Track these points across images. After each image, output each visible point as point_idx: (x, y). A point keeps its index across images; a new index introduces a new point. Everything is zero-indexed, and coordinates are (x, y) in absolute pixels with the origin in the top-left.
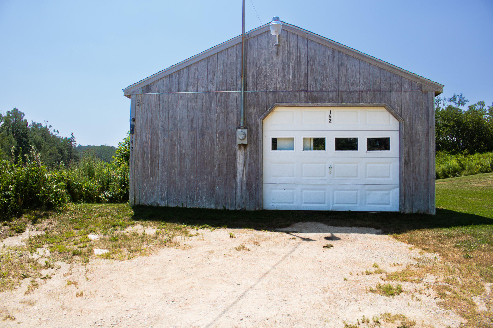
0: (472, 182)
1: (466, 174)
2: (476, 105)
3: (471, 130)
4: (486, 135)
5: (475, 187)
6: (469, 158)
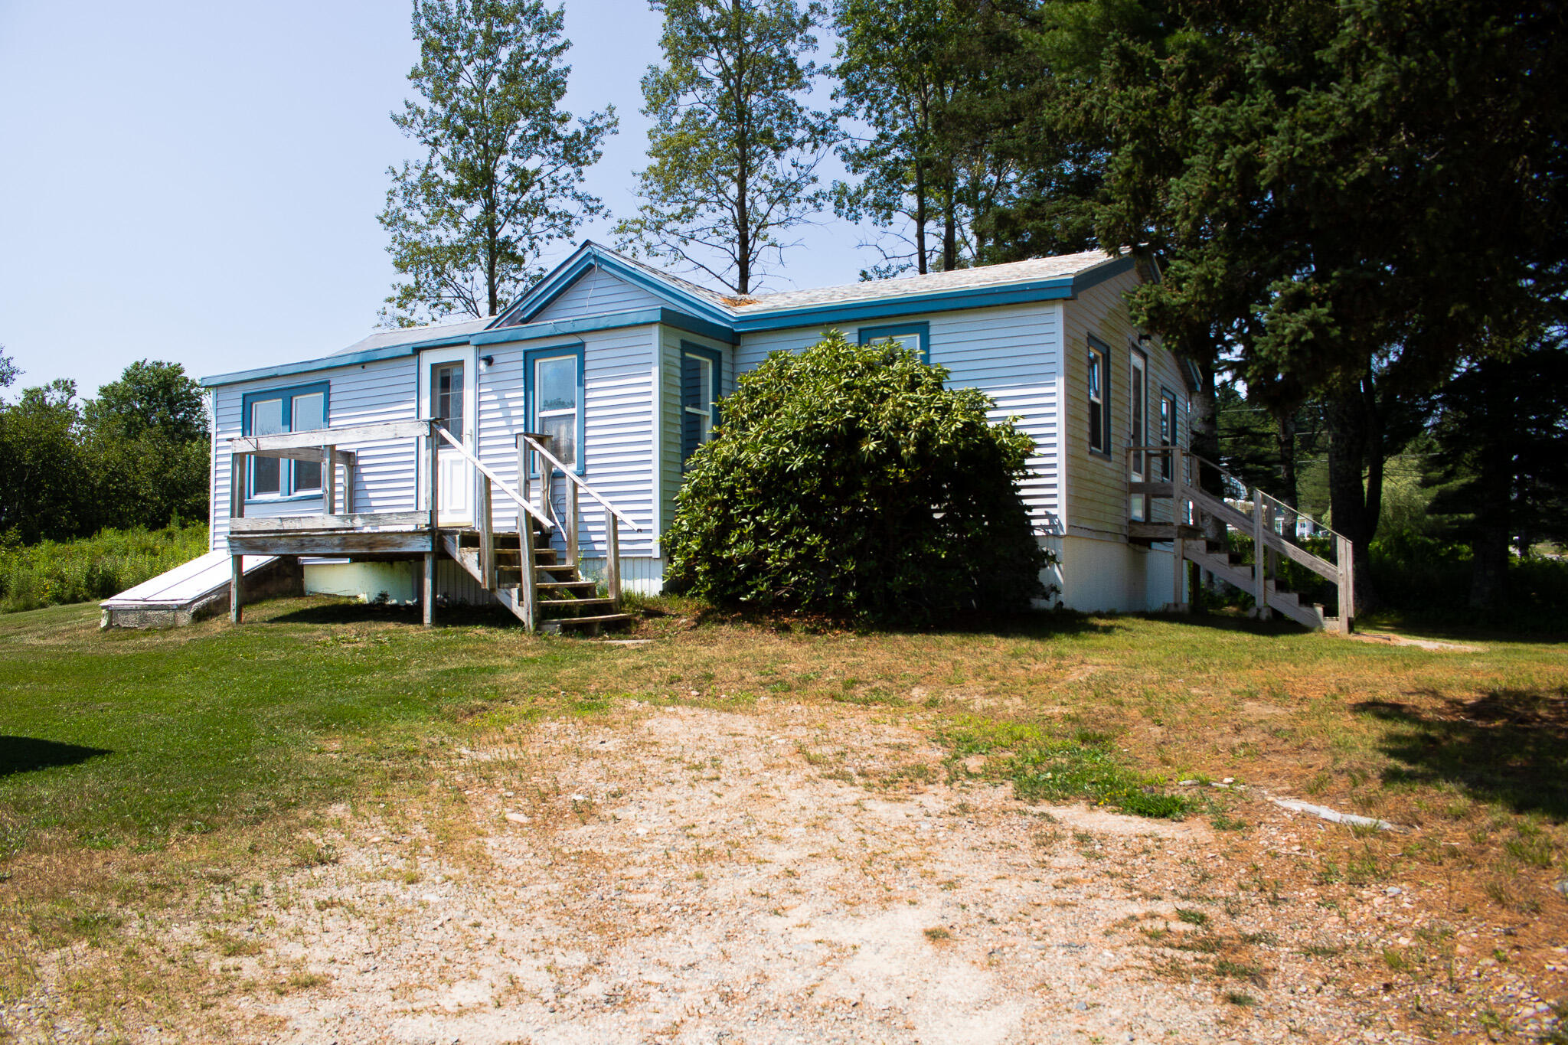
0: (26, 633)
1: (11, 606)
2: (48, 389)
3: (29, 466)
4: (74, 485)
5: (33, 650)
6: (21, 555)
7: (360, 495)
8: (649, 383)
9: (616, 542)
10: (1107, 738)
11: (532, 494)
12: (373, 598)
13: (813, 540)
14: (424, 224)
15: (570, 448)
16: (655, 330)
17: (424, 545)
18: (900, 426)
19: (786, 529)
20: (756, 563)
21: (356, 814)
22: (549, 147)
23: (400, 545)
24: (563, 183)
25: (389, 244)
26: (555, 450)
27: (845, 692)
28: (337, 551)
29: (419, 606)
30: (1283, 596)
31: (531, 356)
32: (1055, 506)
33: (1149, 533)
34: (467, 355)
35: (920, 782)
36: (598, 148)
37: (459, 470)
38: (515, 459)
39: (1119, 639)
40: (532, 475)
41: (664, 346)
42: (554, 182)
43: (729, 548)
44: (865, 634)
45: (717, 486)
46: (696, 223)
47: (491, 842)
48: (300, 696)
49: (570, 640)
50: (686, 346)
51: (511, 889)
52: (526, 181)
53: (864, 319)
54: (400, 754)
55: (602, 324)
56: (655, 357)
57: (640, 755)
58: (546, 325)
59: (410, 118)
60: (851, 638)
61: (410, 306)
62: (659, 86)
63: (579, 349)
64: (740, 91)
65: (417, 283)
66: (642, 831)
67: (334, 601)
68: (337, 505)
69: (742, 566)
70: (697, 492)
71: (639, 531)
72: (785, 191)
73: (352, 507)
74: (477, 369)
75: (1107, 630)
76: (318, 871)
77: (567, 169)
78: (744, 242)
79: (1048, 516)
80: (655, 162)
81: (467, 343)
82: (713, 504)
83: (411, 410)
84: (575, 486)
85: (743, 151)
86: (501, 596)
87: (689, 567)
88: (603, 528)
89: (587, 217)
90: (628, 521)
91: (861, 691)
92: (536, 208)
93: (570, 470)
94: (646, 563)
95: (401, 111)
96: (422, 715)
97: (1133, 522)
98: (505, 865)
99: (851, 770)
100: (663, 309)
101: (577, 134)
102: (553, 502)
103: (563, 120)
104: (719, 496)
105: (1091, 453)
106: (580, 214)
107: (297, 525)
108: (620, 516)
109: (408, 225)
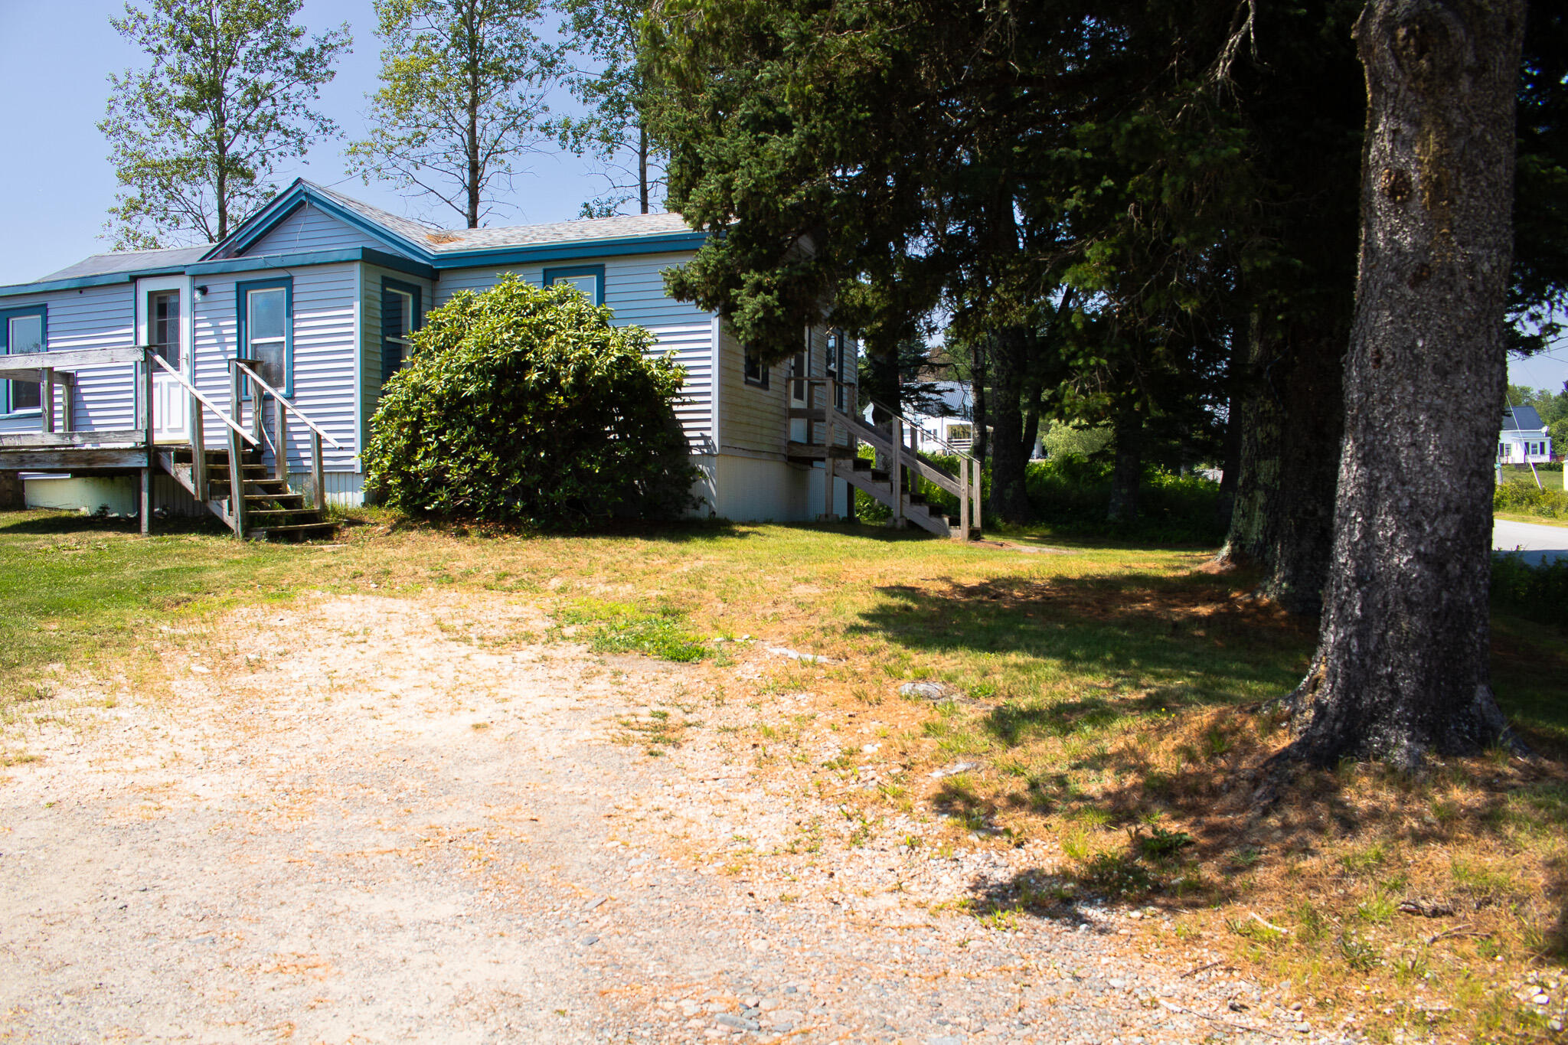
7: (80, 414)
8: (351, 316)
9: (320, 459)
10: (684, 612)
11: (244, 415)
12: (94, 512)
13: (486, 456)
14: (149, 136)
15: (281, 373)
16: (357, 267)
17: (141, 461)
18: (561, 359)
19: (464, 447)
20: (438, 478)
21: (69, 669)
22: (280, 64)
23: (117, 461)
24: (295, 101)
25: (111, 152)
26: (266, 375)
27: (500, 582)
28: (57, 466)
29: (139, 518)
30: (916, 508)
31: (242, 289)
32: (709, 429)
33: (806, 453)
34: (183, 284)
35: (524, 644)
36: (331, 67)
37: (177, 392)
38: (228, 382)
39: (749, 541)
40: (244, 397)
41: (365, 281)
42: (286, 98)
43: (416, 464)
44: (529, 537)
45: (408, 409)
46: (430, 147)
47: (175, 684)
48: (23, 592)
49: (275, 545)
50: (386, 282)
51: (185, 709)
52: (256, 95)
53: (548, 261)
54: (110, 630)
55: (309, 260)
56: (357, 291)
57: (310, 629)
58: (257, 259)
59: (131, 23)
60: (516, 541)
61: (136, 219)
62: (391, 8)
63: (288, 282)
64: (473, 18)
65: (143, 196)
66: (295, 676)
67: (55, 514)
68: (56, 424)
69: (426, 479)
70: (390, 415)
71: (341, 449)
72: (515, 120)
73: (72, 424)
74: (193, 299)
75: (743, 535)
76: (36, 704)
77: (299, 87)
78: (474, 168)
79: (703, 437)
80: (387, 85)
81: (183, 273)
82: (405, 424)
83: (129, 334)
84: (283, 408)
85: (475, 79)
86: (213, 506)
87: (383, 479)
88: (309, 446)
89: (321, 137)
90: (331, 440)
91: (510, 582)
92: (271, 123)
93: (279, 394)
94: (349, 478)
95: (122, 16)
96: (133, 604)
97: (792, 443)
98: (184, 696)
99: (473, 636)
100: (363, 248)
101: (311, 50)
102: (264, 421)
103: (296, 35)
104: (408, 419)
105: (747, 382)
106: (313, 133)
107: (18, 443)
108: (324, 435)
109: (132, 136)
